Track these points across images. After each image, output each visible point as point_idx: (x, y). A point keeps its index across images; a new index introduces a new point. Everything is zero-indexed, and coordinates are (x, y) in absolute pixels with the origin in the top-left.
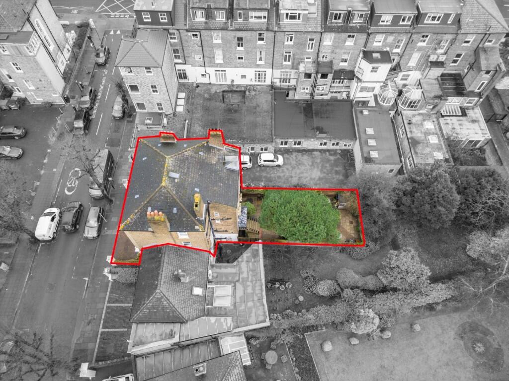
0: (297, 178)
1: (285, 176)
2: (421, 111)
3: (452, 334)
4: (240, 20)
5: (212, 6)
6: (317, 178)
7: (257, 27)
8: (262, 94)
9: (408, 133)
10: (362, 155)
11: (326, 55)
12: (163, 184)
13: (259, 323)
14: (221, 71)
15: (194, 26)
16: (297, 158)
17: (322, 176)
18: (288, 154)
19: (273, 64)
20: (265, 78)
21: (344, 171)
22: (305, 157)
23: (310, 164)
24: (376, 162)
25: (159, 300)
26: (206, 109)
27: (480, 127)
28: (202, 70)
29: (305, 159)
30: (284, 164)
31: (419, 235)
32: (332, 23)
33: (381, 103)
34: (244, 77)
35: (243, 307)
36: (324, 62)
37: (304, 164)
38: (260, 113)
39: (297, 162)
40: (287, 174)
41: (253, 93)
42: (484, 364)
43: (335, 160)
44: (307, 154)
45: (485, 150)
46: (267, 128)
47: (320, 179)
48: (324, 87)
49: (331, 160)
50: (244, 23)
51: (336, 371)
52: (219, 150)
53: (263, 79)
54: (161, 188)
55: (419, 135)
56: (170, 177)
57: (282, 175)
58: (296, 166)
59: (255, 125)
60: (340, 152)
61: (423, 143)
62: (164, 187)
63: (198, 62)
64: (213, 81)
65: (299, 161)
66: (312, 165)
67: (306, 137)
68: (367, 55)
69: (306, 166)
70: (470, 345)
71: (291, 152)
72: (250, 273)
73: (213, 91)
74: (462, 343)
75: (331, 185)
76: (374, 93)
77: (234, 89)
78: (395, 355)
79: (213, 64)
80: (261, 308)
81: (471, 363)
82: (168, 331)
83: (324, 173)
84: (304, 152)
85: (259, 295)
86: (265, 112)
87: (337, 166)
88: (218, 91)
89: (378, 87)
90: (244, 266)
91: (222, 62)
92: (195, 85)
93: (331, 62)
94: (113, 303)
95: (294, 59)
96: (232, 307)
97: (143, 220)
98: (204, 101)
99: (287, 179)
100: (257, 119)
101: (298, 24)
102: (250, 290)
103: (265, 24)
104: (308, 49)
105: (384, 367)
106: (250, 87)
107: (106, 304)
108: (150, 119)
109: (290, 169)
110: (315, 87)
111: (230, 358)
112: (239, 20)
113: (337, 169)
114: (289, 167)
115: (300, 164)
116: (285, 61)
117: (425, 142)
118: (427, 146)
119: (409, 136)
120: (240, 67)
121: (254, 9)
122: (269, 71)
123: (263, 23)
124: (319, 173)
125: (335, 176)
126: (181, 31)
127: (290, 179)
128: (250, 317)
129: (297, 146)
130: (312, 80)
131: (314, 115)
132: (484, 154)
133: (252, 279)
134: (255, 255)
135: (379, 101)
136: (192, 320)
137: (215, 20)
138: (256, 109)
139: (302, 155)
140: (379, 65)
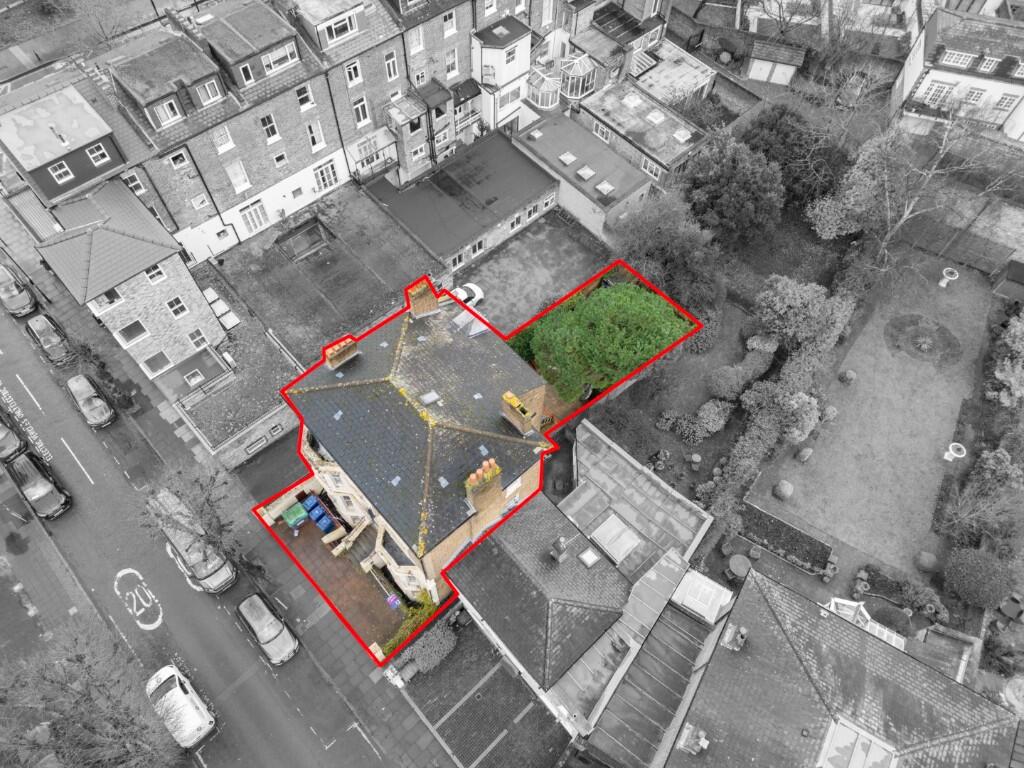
0: (524, 301)
1: (505, 310)
2: (605, 88)
3: (886, 352)
4: (250, 83)
5: (187, 82)
6: (550, 280)
7: (288, 81)
8: (351, 205)
9: (618, 129)
10: (591, 199)
11: (422, 73)
12: (432, 422)
13: (697, 531)
14: (252, 204)
15: (168, 140)
16: (494, 273)
17: (553, 271)
18: (475, 275)
19: (341, 138)
20: (334, 173)
21: (575, 245)
22: (504, 262)
23: (521, 266)
24: (618, 196)
25: (563, 613)
26: (279, 290)
27: (691, 66)
28: (215, 224)
29: (506, 263)
30: (485, 293)
31: (744, 261)
32: (408, 8)
33: (544, 107)
34: (297, 192)
35: (655, 530)
36: (424, 88)
37: (512, 274)
38: (378, 236)
39: (499, 277)
40: (504, 305)
41: (333, 212)
42: (944, 359)
43: (550, 236)
44: (501, 255)
45: (717, 96)
46: (413, 253)
47: (556, 278)
48: (446, 130)
49: (544, 241)
50: (260, 84)
51: (819, 511)
52: (435, 316)
53: (332, 178)
54: (433, 430)
55: (633, 123)
56: (427, 406)
57: (497, 312)
58: (503, 284)
59: (388, 263)
60: (543, 221)
61: (649, 130)
62: (438, 426)
63: (201, 211)
64: (244, 235)
65: (500, 273)
66: (525, 266)
67: (486, 228)
68: (487, 37)
69: (518, 274)
70: (912, 348)
71: (476, 268)
72: (615, 476)
73: (257, 250)
74: (903, 353)
75: (578, 277)
76: (521, 98)
77: (293, 225)
78: (856, 431)
79: (234, 200)
80: (678, 508)
81: (932, 370)
82: (610, 650)
83: (553, 265)
84: (496, 256)
85: (658, 494)
86: (384, 229)
87: (560, 243)
88: (267, 247)
89: (522, 83)
90: (595, 474)
91: (248, 185)
92: (215, 263)
93: (434, 80)
94: (442, 716)
95: (373, 109)
96: (644, 542)
97: (446, 507)
98: (259, 280)
99: (511, 313)
100: (383, 249)
101: (354, 39)
102: (639, 500)
103: (300, 67)
104: (390, 75)
105: (859, 455)
106: (318, 206)
107: (433, 729)
108: (194, 375)
109: (501, 294)
110: (433, 138)
111: (750, 587)
112: (247, 83)
114: (494, 293)
115: (506, 277)
116: (359, 120)
117: (649, 127)
118: (658, 132)
119: (622, 132)
120: (286, 176)
121: (268, 49)
122: (338, 157)
123: (295, 67)
124: (545, 271)
125: (571, 261)
126: (146, 165)
127: (515, 310)
128: (676, 533)
129: (479, 252)
130: (423, 130)
131: (464, 186)
132: (719, 101)
133: (625, 482)
134: (594, 446)
135: (539, 106)
136: (627, 602)
137: (203, 107)
138: (363, 234)
139: (497, 261)
140: (513, 45)
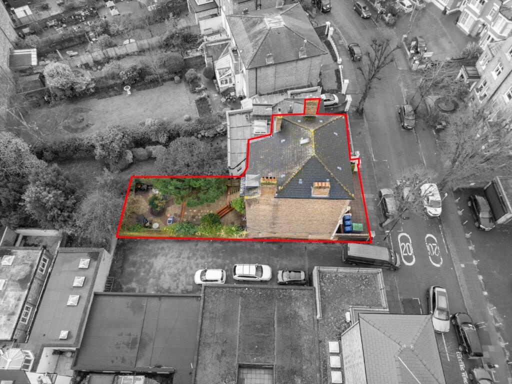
3: (93, 127)
6: (159, 257)
17: (153, 260)
33: (31, 355)
38: (217, 343)
49: (135, 281)
55: (11, 294)
59: (227, 318)
61: (14, 281)
66: (160, 274)
69: (169, 273)
70: (85, 121)
74: (89, 123)
81: (91, 113)
83: (149, 264)
86: (209, 345)
87: (132, 272)
96: (253, 121)
99: (194, 255)
109: (188, 268)
113: (132, 269)
115: (175, 276)
117: (11, 282)
124: (155, 265)
127: (191, 255)
131: (138, 341)
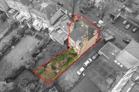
16: (76, 79)
23: (71, 80)
26: (111, 68)
46: (91, 77)
47: (64, 78)
49: (66, 87)
56: (83, 24)
57: (75, 70)
58: (74, 76)
75: (61, 78)
83: (65, 81)
86: (97, 83)
88: (117, 78)
92: (124, 73)
113: (62, 85)
125: (61, 82)
127: (72, 71)
138: (101, 81)
